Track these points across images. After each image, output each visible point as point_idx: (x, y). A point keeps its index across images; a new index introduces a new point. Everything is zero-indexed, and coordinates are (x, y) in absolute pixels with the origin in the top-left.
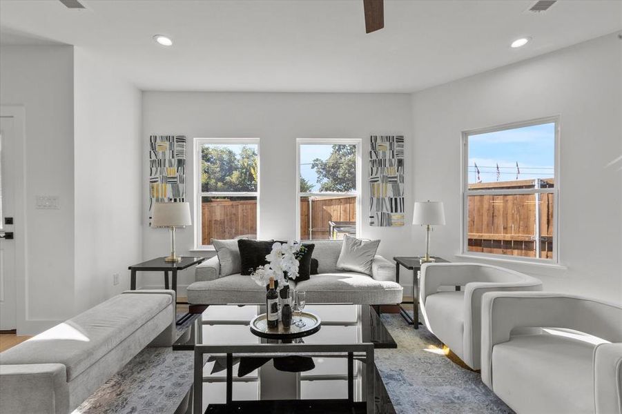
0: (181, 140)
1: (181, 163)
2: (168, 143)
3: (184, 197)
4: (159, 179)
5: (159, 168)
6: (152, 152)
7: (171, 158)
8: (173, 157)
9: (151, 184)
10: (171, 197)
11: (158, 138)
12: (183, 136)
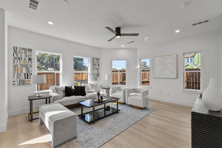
0: (30, 50)
1: (30, 59)
2: (24, 51)
3: (32, 73)
4: (19, 65)
5: (19, 61)
6: (15, 53)
7: (25, 57)
8: (26, 57)
9: (14, 67)
10: (25, 72)
11: (17, 48)
12: (31, 49)
